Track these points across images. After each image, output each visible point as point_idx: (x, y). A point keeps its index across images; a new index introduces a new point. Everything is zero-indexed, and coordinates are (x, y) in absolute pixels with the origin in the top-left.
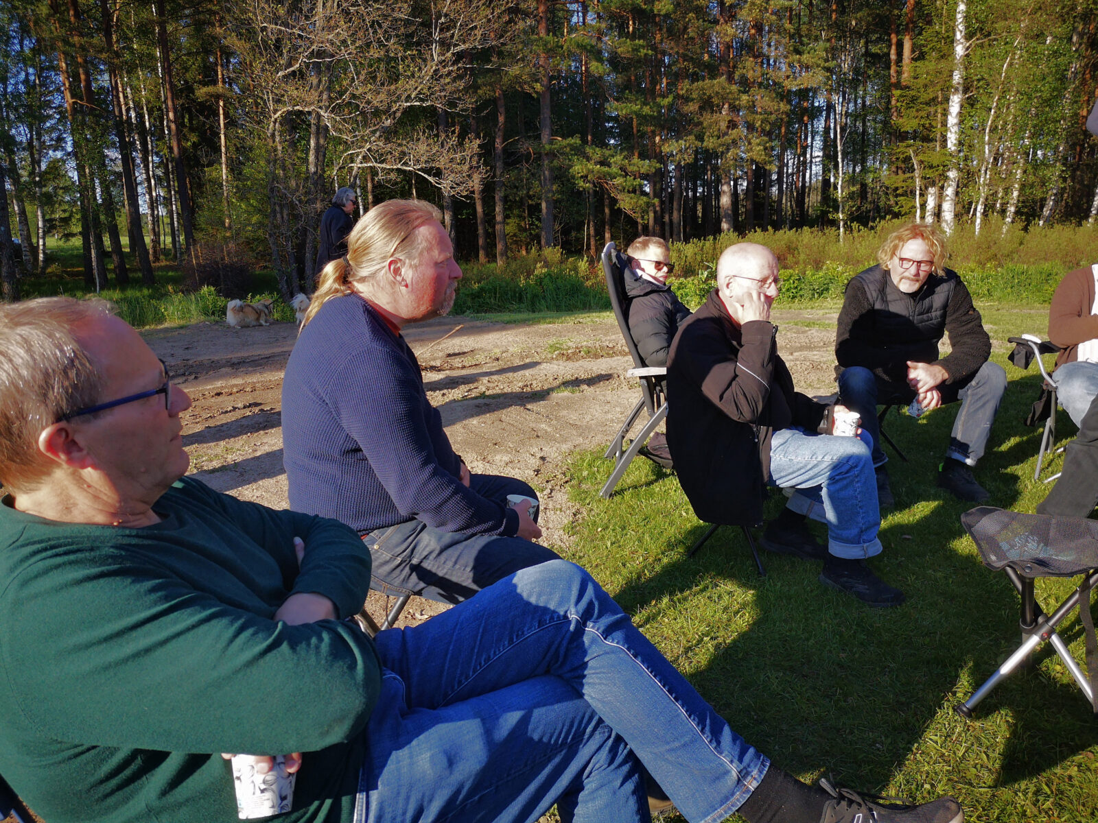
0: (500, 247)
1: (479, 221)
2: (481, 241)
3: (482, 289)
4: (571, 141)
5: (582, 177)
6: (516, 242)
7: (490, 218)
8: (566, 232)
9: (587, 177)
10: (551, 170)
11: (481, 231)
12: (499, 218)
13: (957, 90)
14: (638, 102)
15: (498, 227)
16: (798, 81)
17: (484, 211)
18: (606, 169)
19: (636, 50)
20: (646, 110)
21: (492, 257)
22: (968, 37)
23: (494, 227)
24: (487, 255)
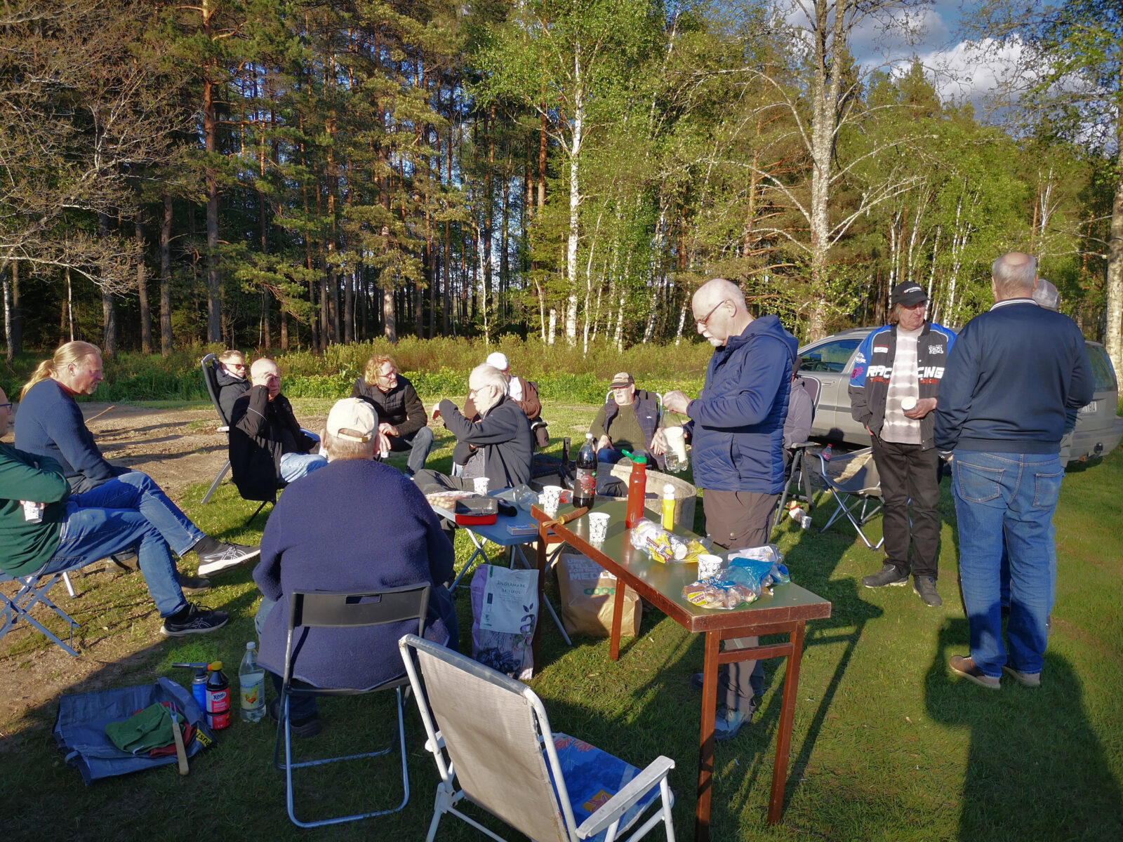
0: (165, 339)
1: (142, 311)
2: (144, 332)
3: (138, 379)
4: (236, 246)
5: (247, 281)
6: (185, 334)
7: (155, 309)
8: (239, 326)
9: (252, 280)
10: (218, 271)
11: (144, 321)
12: (164, 310)
13: (573, 233)
14: (303, 218)
15: (164, 319)
16: (444, 215)
17: (149, 302)
18: (271, 274)
19: (299, 173)
20: (310, 226)
21: (156, 348)
22: (580, 192)
23: (159, 317)
24: (151, 346)
